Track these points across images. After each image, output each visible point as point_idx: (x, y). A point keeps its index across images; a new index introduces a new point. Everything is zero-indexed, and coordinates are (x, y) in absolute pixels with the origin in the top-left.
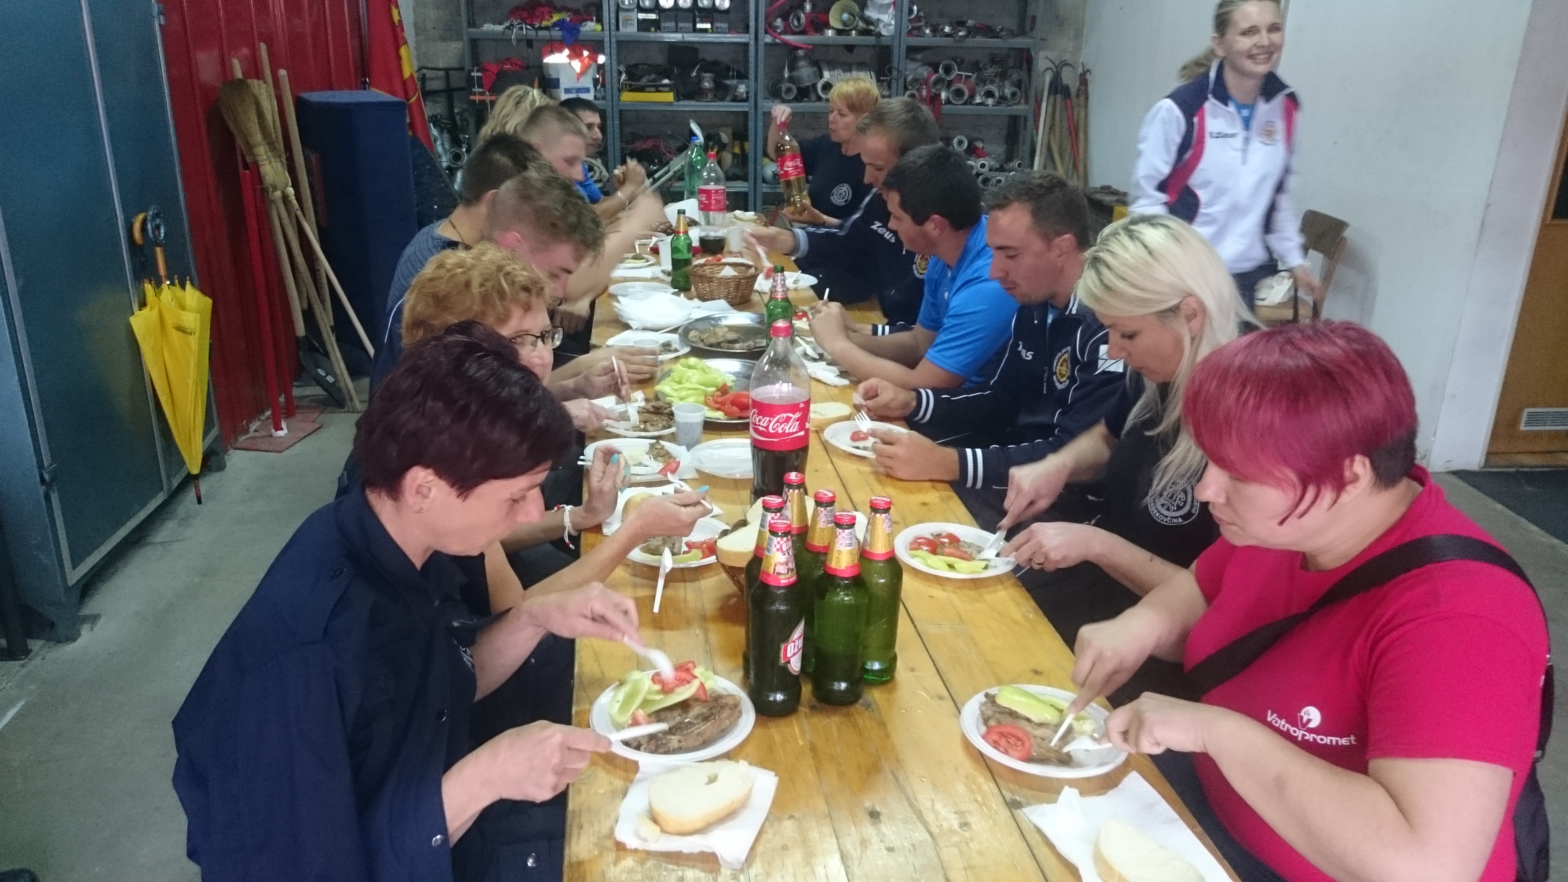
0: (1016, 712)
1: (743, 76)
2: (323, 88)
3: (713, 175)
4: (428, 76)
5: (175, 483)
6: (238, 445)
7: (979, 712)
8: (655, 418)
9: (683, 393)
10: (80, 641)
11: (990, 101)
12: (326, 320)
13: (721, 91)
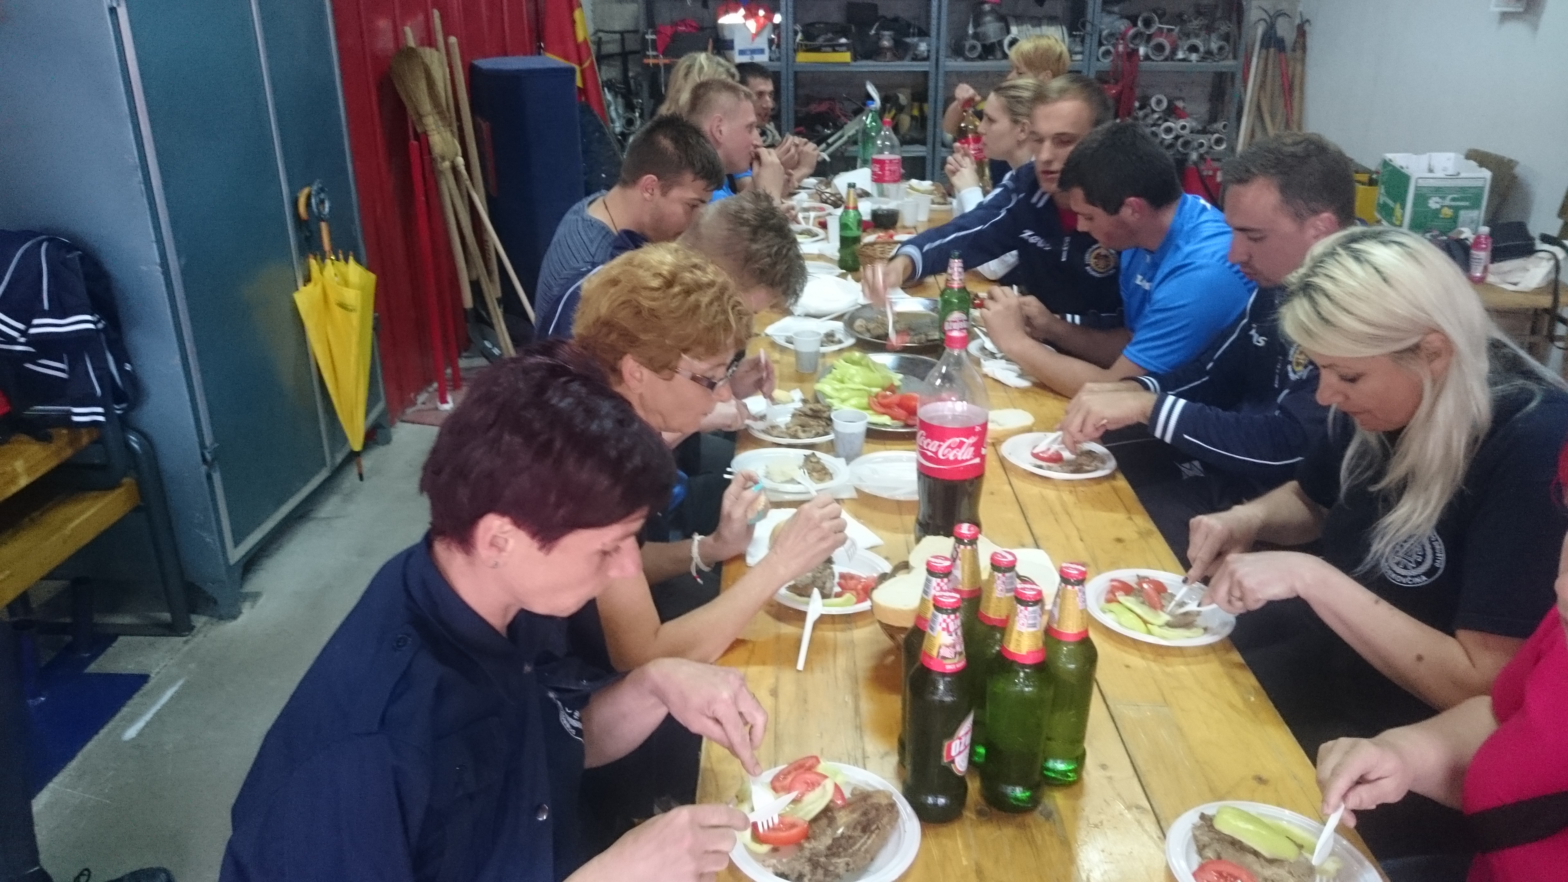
0: (1240, 842)
1: (923, 33)
2: (498, 55)
3: (887, 143)
4: (603, 39)
5: (339, 458)
6: (404, 418)
7: (1190, 834)
8: (812, 422)
9: (844, 395)
10: (241, 619)
11: (1194, 57)
12: (493, 292)
13: (901, 50)
